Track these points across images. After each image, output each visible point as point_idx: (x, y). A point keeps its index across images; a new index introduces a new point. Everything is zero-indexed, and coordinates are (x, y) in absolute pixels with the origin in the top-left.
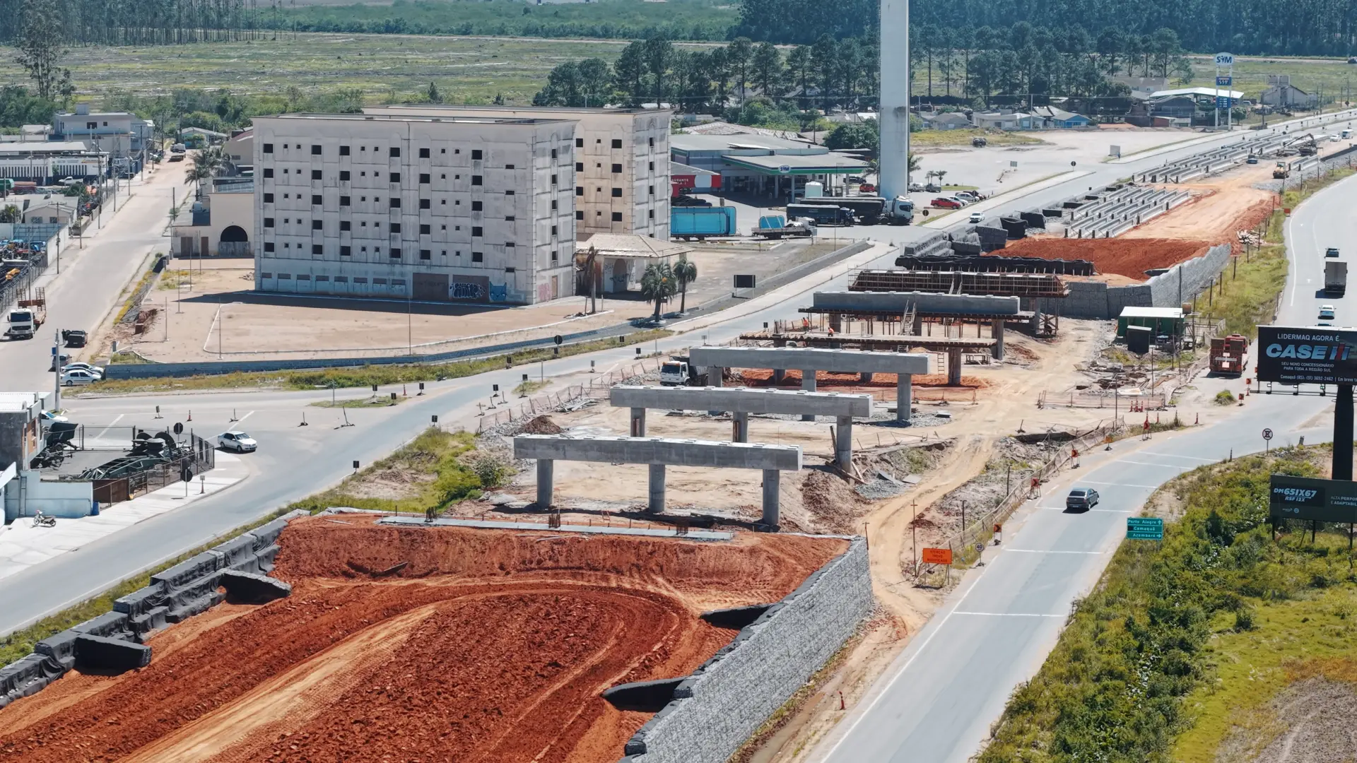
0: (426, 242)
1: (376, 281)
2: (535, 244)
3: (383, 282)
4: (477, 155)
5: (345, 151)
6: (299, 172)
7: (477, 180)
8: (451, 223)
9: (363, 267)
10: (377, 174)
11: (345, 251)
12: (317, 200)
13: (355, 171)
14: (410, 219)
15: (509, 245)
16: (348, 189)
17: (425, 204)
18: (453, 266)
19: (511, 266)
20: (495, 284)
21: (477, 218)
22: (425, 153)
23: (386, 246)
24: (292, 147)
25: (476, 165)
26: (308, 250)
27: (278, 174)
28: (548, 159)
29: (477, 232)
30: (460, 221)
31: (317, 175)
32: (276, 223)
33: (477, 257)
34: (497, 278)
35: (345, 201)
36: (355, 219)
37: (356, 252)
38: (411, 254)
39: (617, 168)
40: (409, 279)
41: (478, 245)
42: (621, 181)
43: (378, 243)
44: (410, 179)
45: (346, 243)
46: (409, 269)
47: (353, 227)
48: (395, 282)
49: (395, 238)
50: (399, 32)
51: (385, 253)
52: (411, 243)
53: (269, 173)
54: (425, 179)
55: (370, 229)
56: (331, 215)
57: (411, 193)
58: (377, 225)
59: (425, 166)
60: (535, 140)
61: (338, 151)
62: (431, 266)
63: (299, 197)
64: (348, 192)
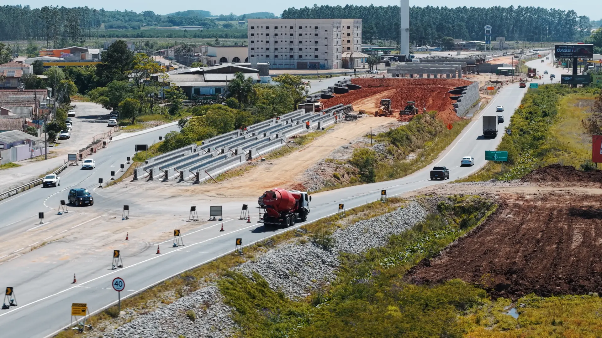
0: (301, 53)
1: (285, 65)
2: (334, 52)
3: (288, 65)
4: (316, 28)
5: (276, 28)
6: (262, 34)
7: (316, 35)
8: (308, 47)
9: (282, 61)
10: (286, 34)
11: (276, 56)
12: (267, 42)
13: (279, 33)
14: (296, 46)
15: (326, 53)
16: (277, 39)
17: (300, 42)
18: (309, 59)
19: (326, 59)
20: (322, 64)
21: (316, 46)
22: (300, 28)
23: (288, 54)
24: (260, 27)
25: (316, 31)
26: (265, 56)
27: (255, 35)
28: (336, 29)
29: (316, 49)
30: (311, 47)
31: (267, 35)
32: (255, 49)
33: (316, 57)
34: (322, 62)
35: (276, 42)
36: (279, 47)
37: (279, 57)
38: (296, 56)
39: (349, 35)
40: (296, 64)
41: (316, 53)
42: (350, 38)
43: (286, 54)
44: (296, 35)
45: (276, 54)
46: (296, 61)
47: (279, 49)
48: (291, 65)
49: (291, 52)
50: (143, 37)
51: (288, 56)
52: (296, 53)
53: (252, 35)
54: (300, 35)
55: (284, 50)
56: (272, 46)
57: (296, 39)
58: (286, 48)
59: (300, 31)
60: (333, 24)
61: (274, 28)
62: (302, 60)
63: (262, 41)
64: (277, 40)
